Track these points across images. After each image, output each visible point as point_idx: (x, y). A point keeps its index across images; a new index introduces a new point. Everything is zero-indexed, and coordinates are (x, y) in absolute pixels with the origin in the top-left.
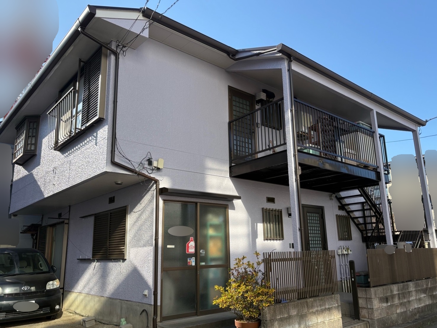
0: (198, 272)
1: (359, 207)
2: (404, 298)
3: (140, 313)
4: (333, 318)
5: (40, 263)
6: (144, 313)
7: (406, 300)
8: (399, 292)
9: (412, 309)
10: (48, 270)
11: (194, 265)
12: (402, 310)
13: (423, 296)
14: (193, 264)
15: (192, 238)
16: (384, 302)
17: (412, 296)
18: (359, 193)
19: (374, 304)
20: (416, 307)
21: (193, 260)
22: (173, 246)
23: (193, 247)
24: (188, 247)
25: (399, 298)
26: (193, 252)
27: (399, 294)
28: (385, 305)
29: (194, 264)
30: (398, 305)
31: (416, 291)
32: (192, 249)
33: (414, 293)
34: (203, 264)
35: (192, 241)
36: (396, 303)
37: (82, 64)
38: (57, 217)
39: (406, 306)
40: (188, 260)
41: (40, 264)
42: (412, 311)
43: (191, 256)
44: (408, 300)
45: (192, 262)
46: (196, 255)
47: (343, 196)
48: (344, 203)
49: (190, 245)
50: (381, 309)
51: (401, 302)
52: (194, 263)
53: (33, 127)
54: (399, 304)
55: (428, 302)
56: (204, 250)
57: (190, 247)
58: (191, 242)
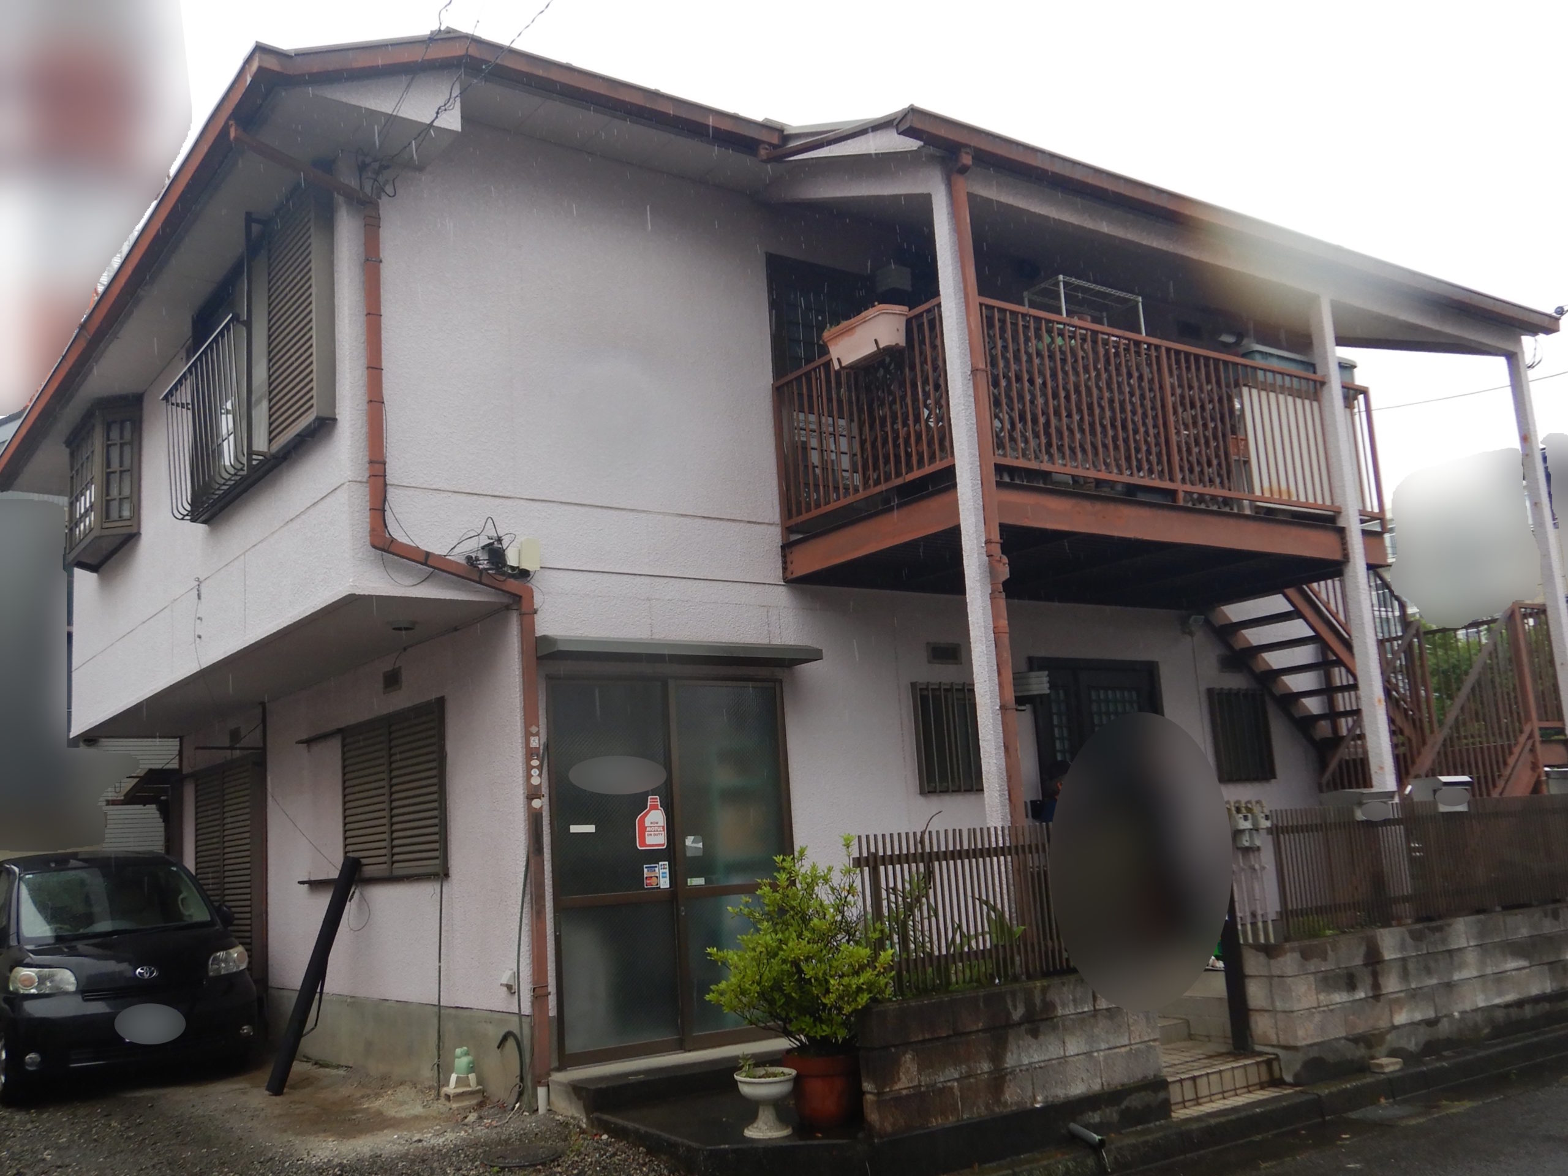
0: (683, 908)
1: (1305, 655)
2: (1429, 971)
3: (497, 1044)
4: (1127, 1042)
5: (181, 897)
6: (511, 1043)
7: (1434, 981)
8: (1405, 954)
9: (1462, 1013)
10: (209, 919)
11: (668, 886)
12: (1418, 1016)
13: (1511, 964)
14: (665, 883)
15: (653, 800)
16: (1336, 988)
17: (1462, 966)
18: (1289, 608)
19: (1294, 994)
20: (1481, 1004)
21: (661, 871)
22: (590, 829)
23: (661, 829)
24: (643, 829)
25: (1405, 975)
26: (663, 845)
27: (1404, 960)
28: (1340, 997)
29: (668, 882)
30: (1398, 999)
31: (1483, 948)
32: (655, 835)
33: (1471, 957)
34: (699, 881)
35: (654, 807)
36: (1391, 990)
37: (256, 228)
38: (227, 744)
39: (1437, 999)
40: (645, 870)
41: (183, 900)
42: (1462, 1019)
43: (654, 856)
44: (1446, 980)
45: (660, 876)
46: (672, 853)
47: (1235, 619)
48: (1239, 645)
49: (647, 824)
50: (1324, 1011)
51: (1413, 986)
52: (667, 880)
53: (122, 438)
54: (1402, 995)
55: (1540, 985)
56: (699, 838)
57: (648, 829)
58: (653, 812)
